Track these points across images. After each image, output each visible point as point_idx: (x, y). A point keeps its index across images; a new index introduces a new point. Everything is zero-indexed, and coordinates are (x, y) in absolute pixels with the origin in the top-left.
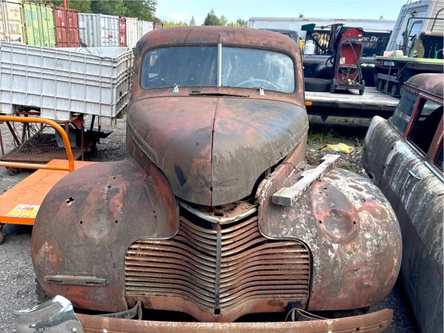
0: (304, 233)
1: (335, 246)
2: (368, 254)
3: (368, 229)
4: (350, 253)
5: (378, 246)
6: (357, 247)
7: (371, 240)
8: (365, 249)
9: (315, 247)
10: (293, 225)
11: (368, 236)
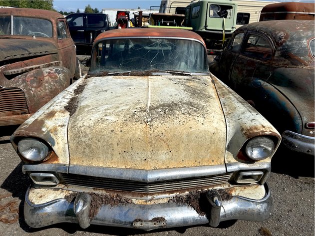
0: (20, 85)
1: (33, 89)
2: (47, 91)
3: (47, 82)
4: (39, 91)
5: (51, 88)
6: (42, 89)
7: (48, 86)
8: (45, 89)
9: (25, 90)
10: (16, 83)
11: (47, 85)
